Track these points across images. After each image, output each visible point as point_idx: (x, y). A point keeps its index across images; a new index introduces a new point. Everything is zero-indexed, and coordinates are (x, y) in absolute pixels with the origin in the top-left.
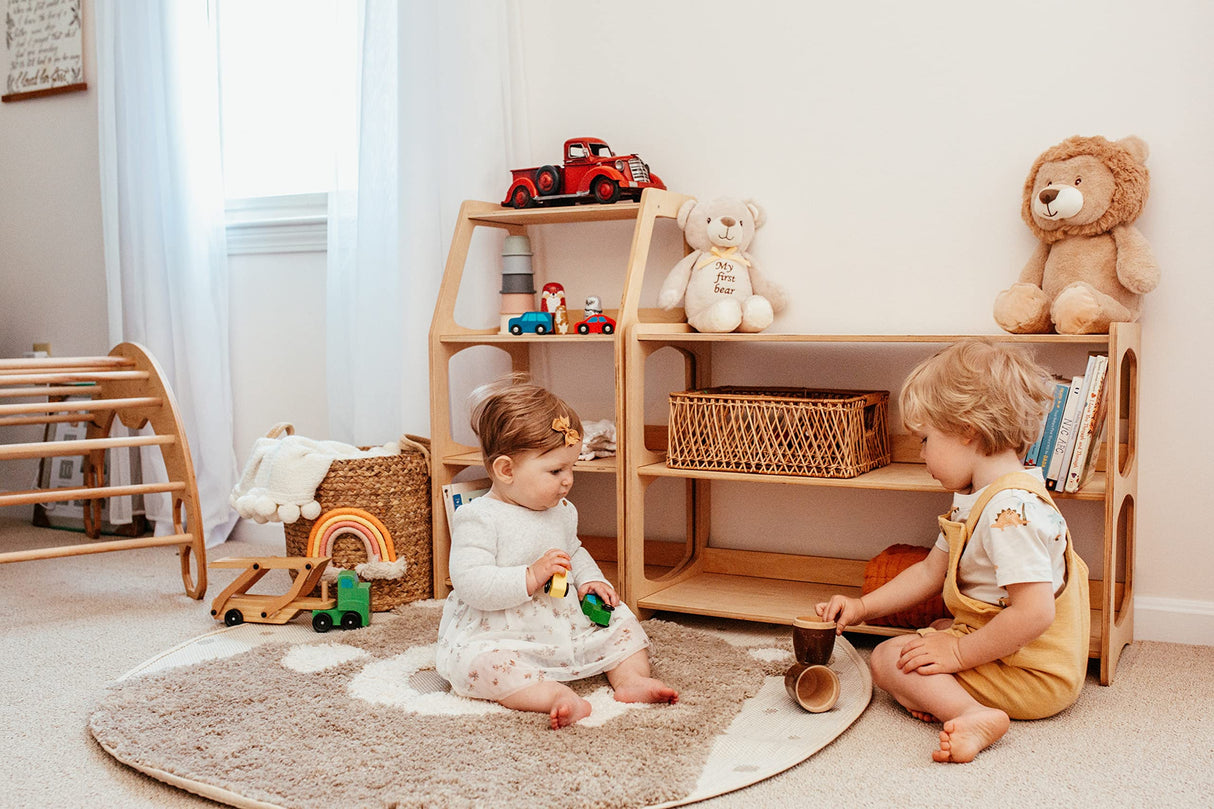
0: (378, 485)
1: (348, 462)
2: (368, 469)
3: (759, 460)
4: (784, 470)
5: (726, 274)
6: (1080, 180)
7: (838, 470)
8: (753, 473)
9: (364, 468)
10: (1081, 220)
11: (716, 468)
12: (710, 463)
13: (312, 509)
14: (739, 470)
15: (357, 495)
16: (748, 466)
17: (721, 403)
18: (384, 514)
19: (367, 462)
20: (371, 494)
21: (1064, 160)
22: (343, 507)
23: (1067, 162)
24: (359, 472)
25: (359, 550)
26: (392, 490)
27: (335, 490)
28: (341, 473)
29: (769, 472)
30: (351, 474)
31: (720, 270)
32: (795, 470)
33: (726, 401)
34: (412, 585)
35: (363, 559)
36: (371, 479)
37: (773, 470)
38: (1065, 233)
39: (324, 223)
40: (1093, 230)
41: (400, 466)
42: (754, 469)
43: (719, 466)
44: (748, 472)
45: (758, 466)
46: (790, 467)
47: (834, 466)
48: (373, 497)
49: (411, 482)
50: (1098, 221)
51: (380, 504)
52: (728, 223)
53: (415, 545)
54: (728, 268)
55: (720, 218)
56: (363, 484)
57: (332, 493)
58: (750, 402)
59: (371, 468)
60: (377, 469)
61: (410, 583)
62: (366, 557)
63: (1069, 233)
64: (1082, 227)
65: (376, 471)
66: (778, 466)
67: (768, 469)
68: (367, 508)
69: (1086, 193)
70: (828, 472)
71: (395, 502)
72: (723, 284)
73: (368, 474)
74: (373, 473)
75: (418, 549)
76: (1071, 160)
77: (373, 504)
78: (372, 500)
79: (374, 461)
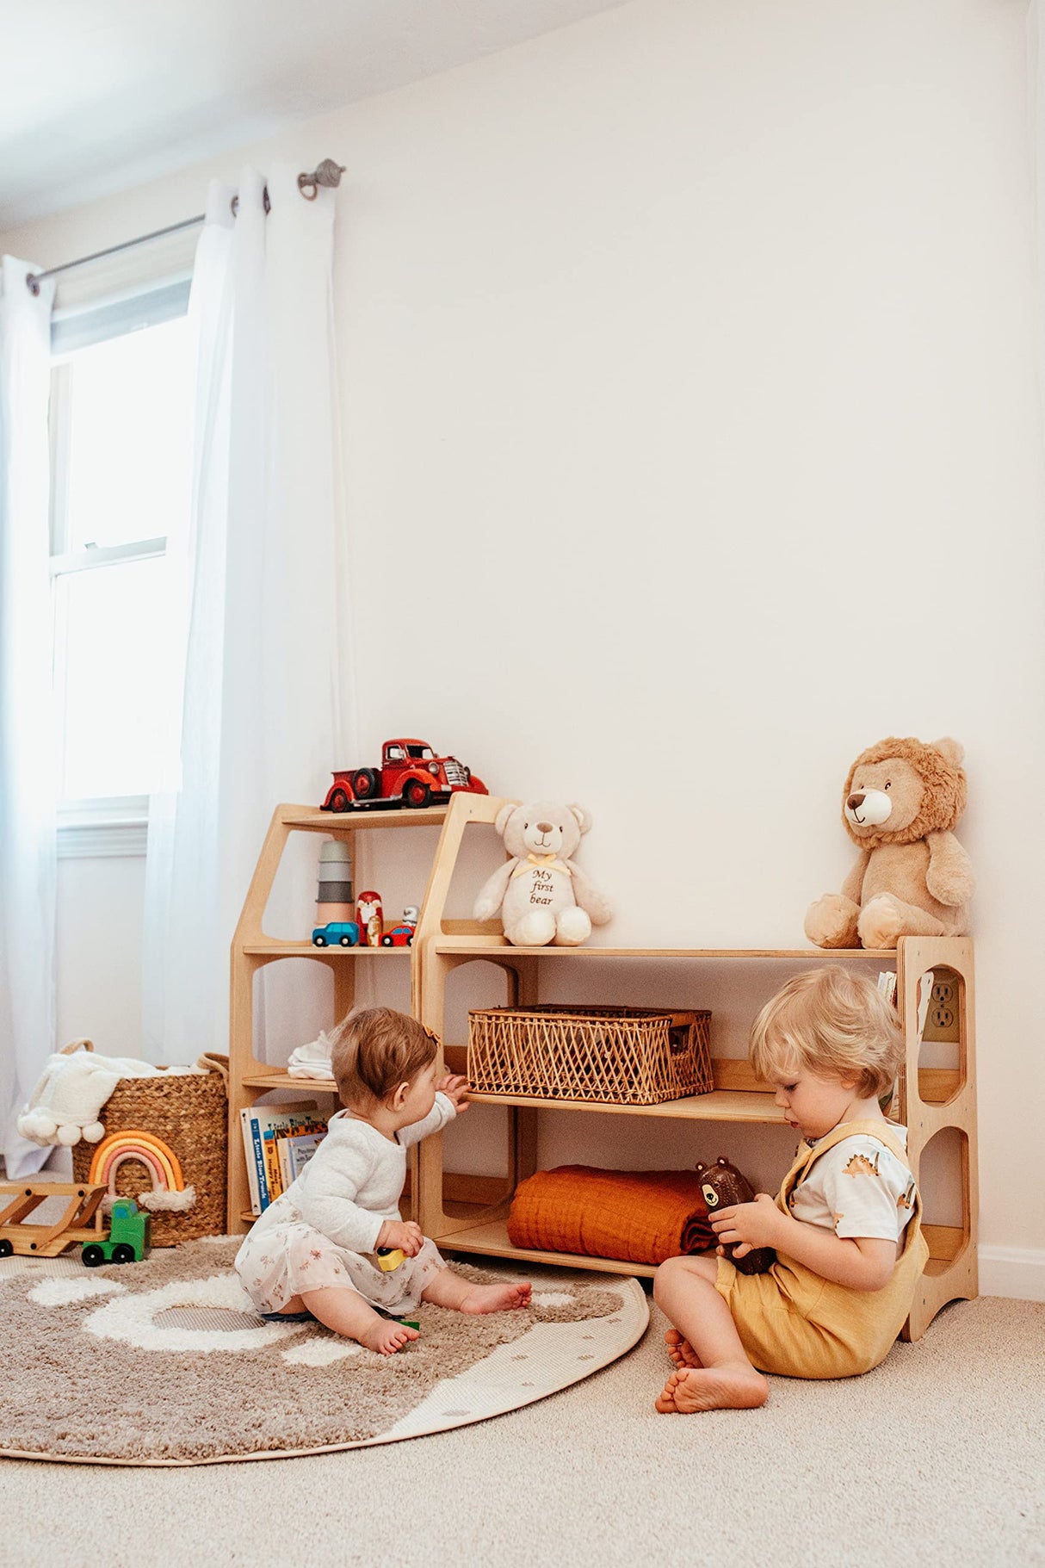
0: (167, 1107)
1: (136, 1081)
2: (157, 1089)
3: (557, 1084)
4: (580, 1095)
5: (543, 883)
6: (889, 784)
7: (635, 1096)
8: (550, 1098)
9: (153, 1088)
10: (892, 826)
11: (514, 1093)
12: (508, 1087)
13: (94, 1132)
14: (536, 1094)
15: (144, 1117)
16: (546, 1090)
17: (519, 1022)
18: (172, 1139)
19: (156, 1081)
20: (159, 1117)
21: (875, 763)
22: (129, 1129)
23: (879, 765)
24: (147, 1092)
25: (144, 1177)
26: (183, 1112)
27: (122, 1111)
28: (128, 1093)
29: (566, 1097)
30: (138, 1093)
31: (537, 879)
32: (591, 1096)
33: (523, 1019)
34: (202, 1219)
35: (148, 1188)
36: (159, 1100)
37: (570, 1095)
38: (879, 840)
39: (144, 826)
40: (905, 838)
41: (192, 1087)
42: (550, 1094)
43: (516, 1091)
44: (546, 1098)
45: (556, 1091)
46: (587, 1092)
47: (631, 1091)
48: (162, 1120)
49: (205, 1104)
50: (909, 828)
51: (169, 1128)
52: (545, 829)
53: (208, 1173)
54: (546, 877)
55: (536, 824)
56: (150, 1105)
57: (117, 1114)
58: (547, 1021)
59: (160, 1088)
60: (166, 1089)
61: (200, 1216)
62: (151, 1185)
63: (883, 840)
64: (893, 833)
65: (166, 1091)
66: (575, 1091)
67: (565, 1094)
68: (153, 1132)
69: (894, 799)
70: (625, 1099)
71: (186, 1126)
72: (540, 894)
73: (156, 1094)
74: (162, 1094)
75: (210, 1178)
76: (882, 763)
77: (161, 1128)
78: (161, 1124)
79: (163, 1080)
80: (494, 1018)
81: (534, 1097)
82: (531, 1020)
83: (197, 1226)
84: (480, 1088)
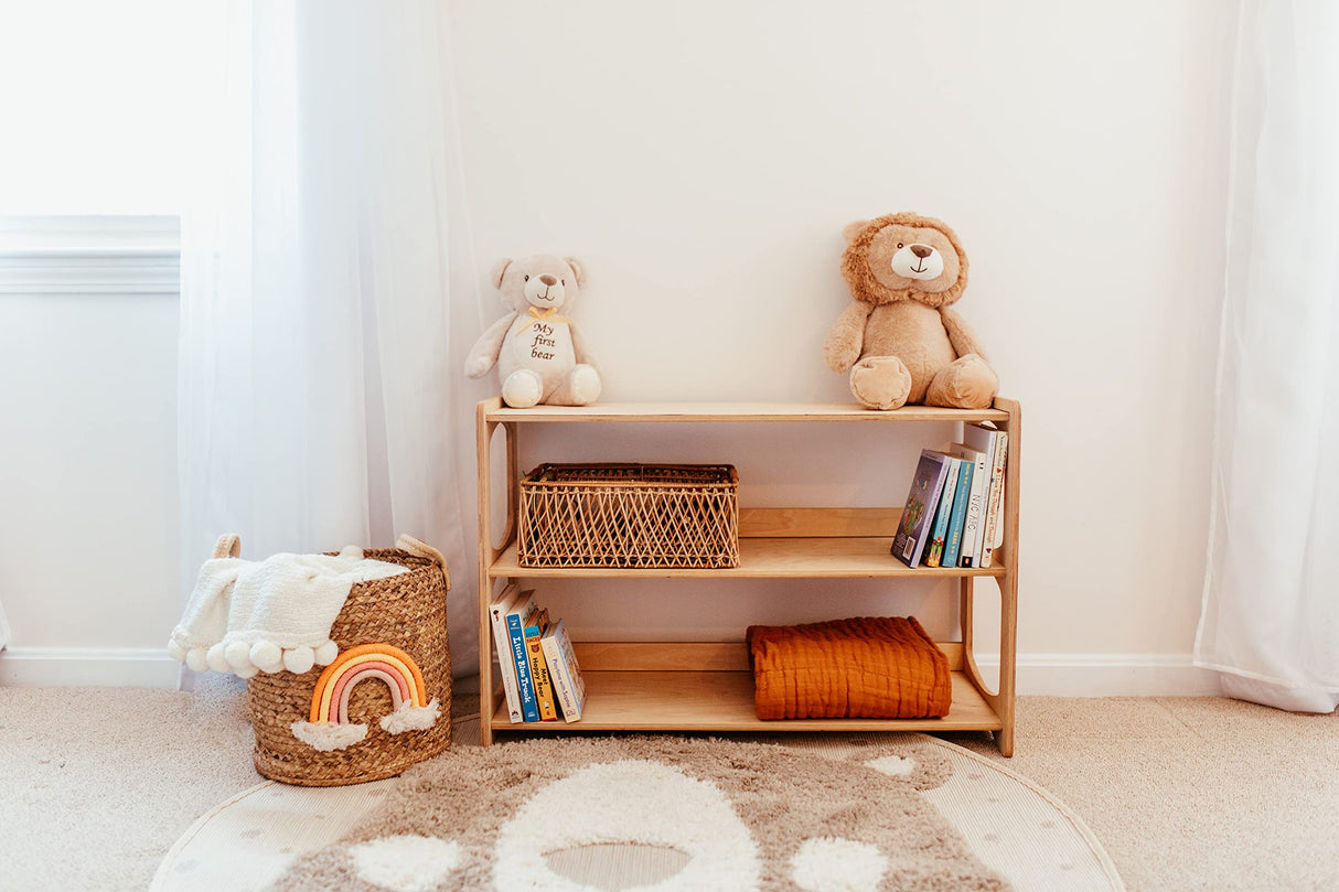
0: (405, 611)
1: (369, 584)
2: (393, 591)
3: (634, 552)
4: (663, 562)
5: (546, 337)
7: (726, 561)
8: (628, 567)
9: (389, 590)
11: (584, 565)
12: (575, 559)
13: (329, 651)
14: (611, 565)
15: (380, 627)
16: (622, 560)
17: (587, 492)
18: (410, 645)
19: (392, 581)
20: (396, 624)
21: (914, 227)
22: (361, 643)
24: (383, 595)
25: (381, 697)
26: (419, 614)
27: (352, 623)
28: (360, 599)
29: (647, 565)
30: (373, 599)
31: (539, 332)
32: (676, 562)
33: (593, 489)
35: (386, 709)
36: (397, 604)
37: (651, 563)
38: (910, 295)
41: (426, 583)
42: (628, 563)
43: (586, 562)
44: (622, 567)
45: (634, 560)
46: (670, 560)
47: (722, 555)
48: (399, 627)
49: (436, 601)
50: (944, 293)
51: (407, 634)
52: (549, 282)
54: (548, 331)
55: (540, 276)
56: (388, 611)
57: (347, 627)
58: (622, 489)
59: (396, 590)
60: (403, 589)
62: (391, 704)
63: (914, 296)
65: (403, 592)
66: (657, 559)
67: (645, 563)
68: (392, 642)
70: (714, 563)
71: (423, 630)
72: (541, 348)
73: (393, 597)
74: (400, 596)
77: (400, 636)
78: (398, 632)
79: (399, 580)
80: (555, 490)
81: (608, 568)
82: (603, 489)
83: (433, 741)
84: (541, 562)
